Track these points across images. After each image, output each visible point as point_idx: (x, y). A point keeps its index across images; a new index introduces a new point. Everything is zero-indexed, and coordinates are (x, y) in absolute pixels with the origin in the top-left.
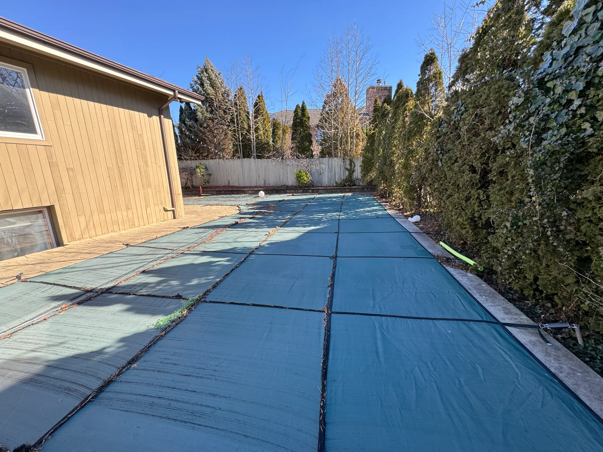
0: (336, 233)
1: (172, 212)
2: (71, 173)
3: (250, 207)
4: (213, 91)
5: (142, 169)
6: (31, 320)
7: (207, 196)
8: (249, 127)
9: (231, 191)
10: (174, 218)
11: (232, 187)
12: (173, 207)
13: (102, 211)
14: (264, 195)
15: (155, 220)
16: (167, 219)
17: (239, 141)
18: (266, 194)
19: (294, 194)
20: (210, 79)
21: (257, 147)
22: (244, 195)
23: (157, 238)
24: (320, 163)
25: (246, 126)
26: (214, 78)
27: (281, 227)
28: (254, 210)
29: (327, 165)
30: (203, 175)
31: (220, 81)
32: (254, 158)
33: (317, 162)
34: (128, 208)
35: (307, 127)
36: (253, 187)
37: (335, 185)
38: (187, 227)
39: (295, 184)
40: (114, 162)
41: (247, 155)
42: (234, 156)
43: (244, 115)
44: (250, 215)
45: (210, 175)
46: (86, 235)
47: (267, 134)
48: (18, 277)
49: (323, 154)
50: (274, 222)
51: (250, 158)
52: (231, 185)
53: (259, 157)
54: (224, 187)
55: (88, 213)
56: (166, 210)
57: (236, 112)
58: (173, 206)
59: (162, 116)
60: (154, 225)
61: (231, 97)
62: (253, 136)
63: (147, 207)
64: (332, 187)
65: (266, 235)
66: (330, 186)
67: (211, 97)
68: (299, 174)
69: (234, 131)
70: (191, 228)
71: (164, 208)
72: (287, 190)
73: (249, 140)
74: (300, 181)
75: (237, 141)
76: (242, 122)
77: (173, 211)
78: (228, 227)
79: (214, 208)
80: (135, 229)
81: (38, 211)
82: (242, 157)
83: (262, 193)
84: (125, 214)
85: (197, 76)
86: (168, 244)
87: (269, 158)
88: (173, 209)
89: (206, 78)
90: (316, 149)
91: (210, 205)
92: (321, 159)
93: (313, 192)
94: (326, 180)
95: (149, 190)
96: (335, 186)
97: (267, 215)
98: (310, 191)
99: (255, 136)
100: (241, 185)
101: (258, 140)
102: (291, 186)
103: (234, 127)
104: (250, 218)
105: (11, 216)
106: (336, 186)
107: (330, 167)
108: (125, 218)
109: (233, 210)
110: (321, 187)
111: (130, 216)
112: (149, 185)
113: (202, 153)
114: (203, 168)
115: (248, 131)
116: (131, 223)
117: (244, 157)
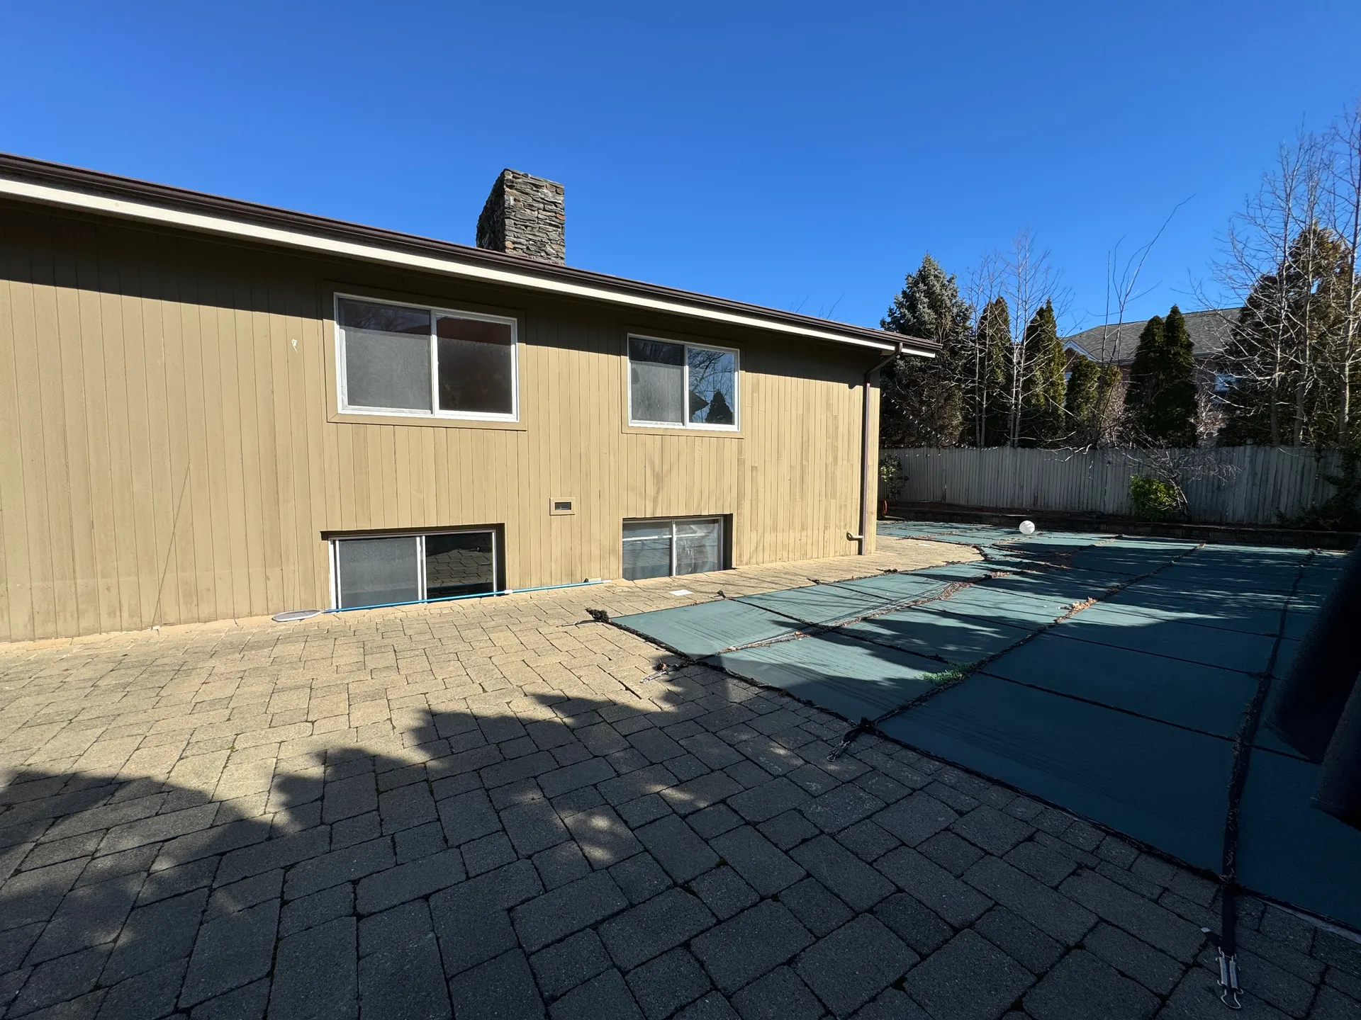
0: (1272, 636)
1: (857, 542)
2: (754, 473)
3: (1006, 553)
4: (933, 316)
5: (829, 469)
6: (775, 637)
7: (897, 520)
8: (1009, 378)
9: (949, 514)
10: (860, 553)
11: (951, 506)
12: (860, 535)
13: (775, 529)
14: (1033, 530)
15: (832, 553)
16: (848, 554)
17: (981, 411)
18: (1037, 528)
19: (1124, 536)
20: (929, 293)
21: (1022, 422)
22: (979, 526)
23: (852, 579)
24: (1220, 462)
25: (1001, 379)
26: (938, 291)
27: (1099, 600)
28: (1019, 560)
29: (1247, 465)
30: (891, 479)
31: (950, 293)
32: (1013, 446)
33: (1211, 457)
34: (803, 528)
35: (1180, 368)
36: (1002, 510)
37: (1274, 520)
38: (895, 571)
39: (1125, 511)
40: (799, 459)
41: (996, 438)
42: (961, 441)
43: (999, 356)
44: (1012, 567)
45: (907, 479)
46: (754, 561)
47: (1055, 392)
48: (720, 593)
49: (1231, 437)
50: (1077, 588)
51: (1004, 444)
52: (948, 500)
53: (1024, 444)
54: (933, 504)
55: (760, 529)
56: (850, 538)
57: (981, 351)
58: (861, 532)
59: (868, 385)
60: (831, 559)
61: (973, 323)
62: (1015, 399)
63: (826, 528)
64: (1263, 526)
65: (1065, 608)
66: (1256, 525)
67: (928, 327)
68: (1142, 487)
69: (972, 391)
70: (901, 573)
71: (848, 534)
72: (1100, 523)
73: (1005, 407)
74: (1144, 505)
75: (974, 411)
76: (993, 371)
77: (860, 541)
78: (974, 583)
79: (925, 544)
80: (806, 561)
81: (711, 520)
82: (983, 444)
83: (1028, 526)
84: (798, 535)
85: (904, 293)
86: (877, 590)
87: (1055, 445)
88: (860, 537)
89: (923, 295)
90: (1208, 422)
91: (913, 538)
92: (1224, 450)
93: (1188, 536)
94: (1237, 505)
95: (833, 501)
96: (1274, 526)
97: (1054, 573)
98: (1179, 532)
99: (1021, 398)
100: (974, 502)
101: (1030, 406)
102: (1112, 515)
103: (973, 382)
104: (1015, 573)
105: (694, 523)
106: (1280, 527)
107: (1259, 470)
108: (798, 542)
109: (970, 555)
110: (1220, 524)
111: (804, 540)
112: (834, 495)
113: (891, 436)
114: (893, 466)
115: (1007, 388)
116: (803, 552)
117: (988, 445)
